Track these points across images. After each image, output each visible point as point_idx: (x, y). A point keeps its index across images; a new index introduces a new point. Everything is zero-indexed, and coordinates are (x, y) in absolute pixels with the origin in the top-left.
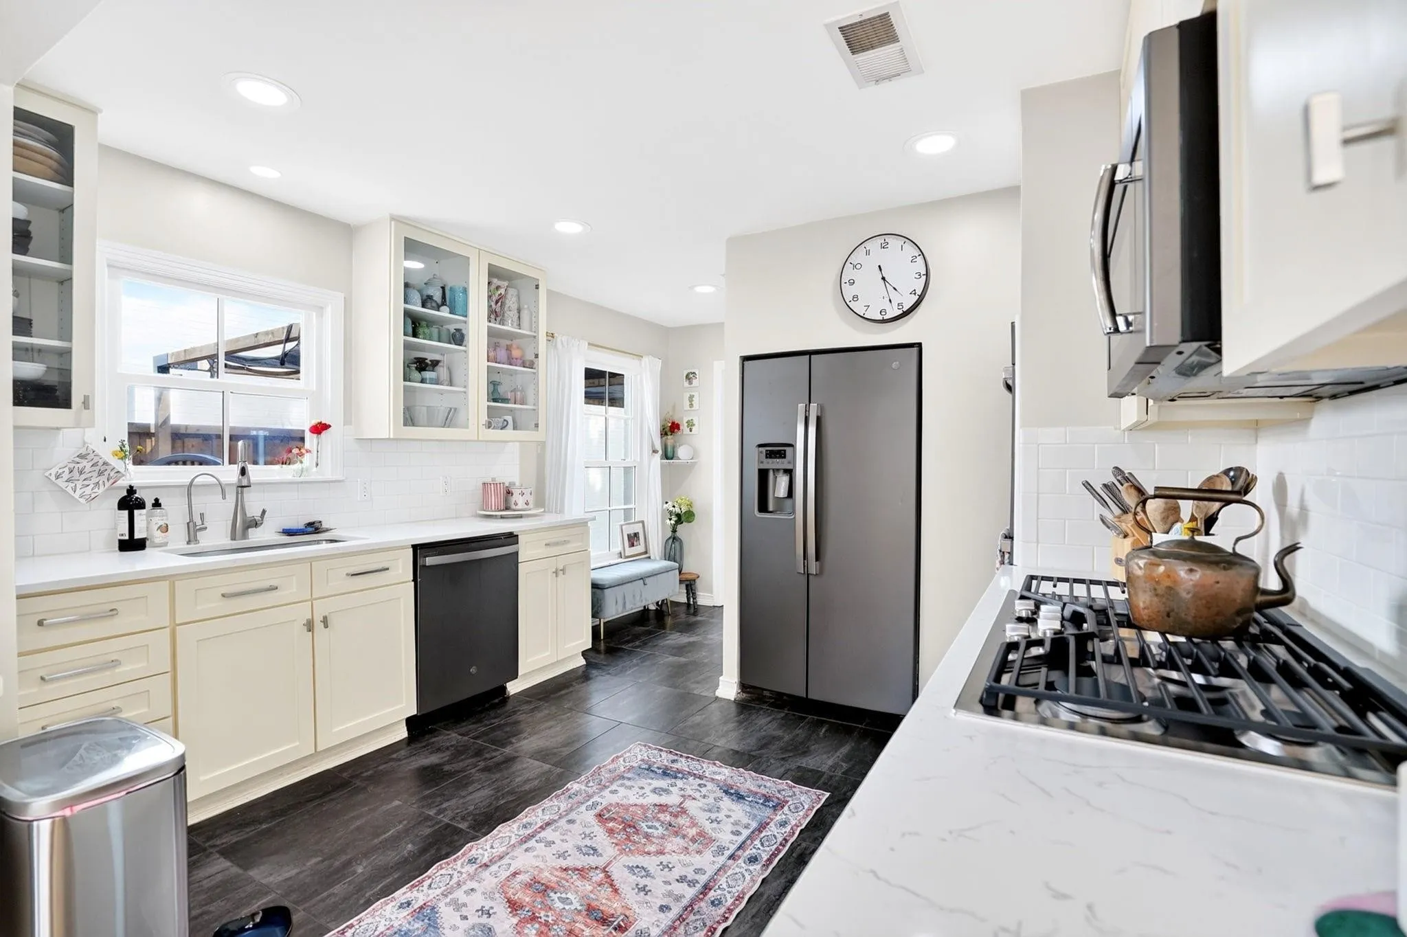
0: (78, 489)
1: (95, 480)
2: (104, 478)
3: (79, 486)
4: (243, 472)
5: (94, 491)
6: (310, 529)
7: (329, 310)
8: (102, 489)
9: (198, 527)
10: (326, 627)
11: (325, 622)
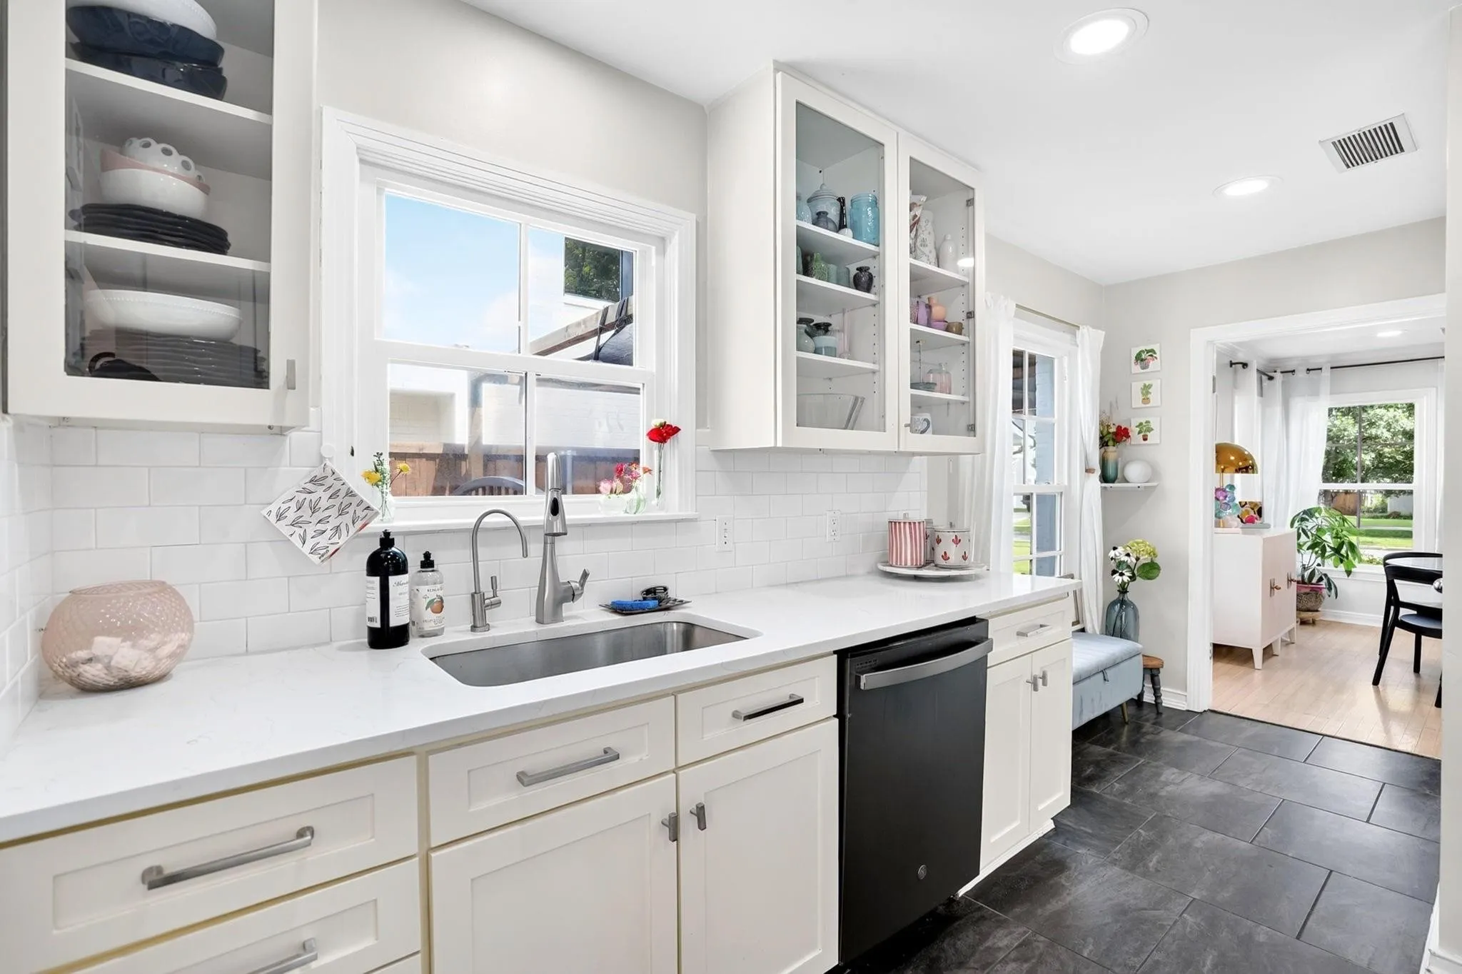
0: (308, 537)
1: (333, 522)
2: (347, 519)
3: (310, 533)
4: (555, 508)
5: (332, 541)
6: (652, 603)
7: (676, 240)
8: (344, 538)
9: (487, 601)
10: (702, 825)
11: (700, 814)
